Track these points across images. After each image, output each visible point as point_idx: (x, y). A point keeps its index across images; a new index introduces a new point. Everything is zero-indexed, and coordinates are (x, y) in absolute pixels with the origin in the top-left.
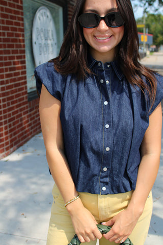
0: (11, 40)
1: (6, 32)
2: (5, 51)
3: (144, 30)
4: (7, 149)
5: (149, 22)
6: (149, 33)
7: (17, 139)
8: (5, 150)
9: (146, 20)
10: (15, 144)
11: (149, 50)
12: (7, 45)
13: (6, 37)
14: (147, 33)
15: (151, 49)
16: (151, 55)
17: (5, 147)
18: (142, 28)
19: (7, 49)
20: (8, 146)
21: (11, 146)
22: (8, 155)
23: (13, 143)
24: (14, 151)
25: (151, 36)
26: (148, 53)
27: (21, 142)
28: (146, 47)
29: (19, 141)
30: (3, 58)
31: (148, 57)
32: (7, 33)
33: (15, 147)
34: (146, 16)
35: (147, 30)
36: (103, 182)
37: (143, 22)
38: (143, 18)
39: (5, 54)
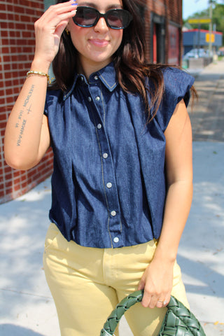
0: (27, 42)
1: (21, 31)
2: (20, 56)
3: (210, 26)
4: (24, 185)
5: (217, 16)
6: (217, 30)
7: (37, 173)
8: (21, 186)
9: (214, 13)
10: (35, 179)
11: (217, 54)
12: (22, 49)
13: (21, 38)
14: (215, 31)
15: (219, 53)
16: (219, 60)
17: (21, 183)
18: (208, 24)
19: (23, 54)
20: (24, 181)
21: (30, 182)
22: (24, 193)
23: (32, 177)
24: (33, 188)
25: (220, 35)
26: (215, 57)
27: (42, 177)
28: (213, 50)
29: (39, 175)
30: (18, 66)
31: (216, 64)
32: (23, 33)
33: (34, 182)
34: (214, 7)
35: (215, 26)
36: (115, 232)
37: (208, 15)
38: (208, 10)
39: (20, 60)
